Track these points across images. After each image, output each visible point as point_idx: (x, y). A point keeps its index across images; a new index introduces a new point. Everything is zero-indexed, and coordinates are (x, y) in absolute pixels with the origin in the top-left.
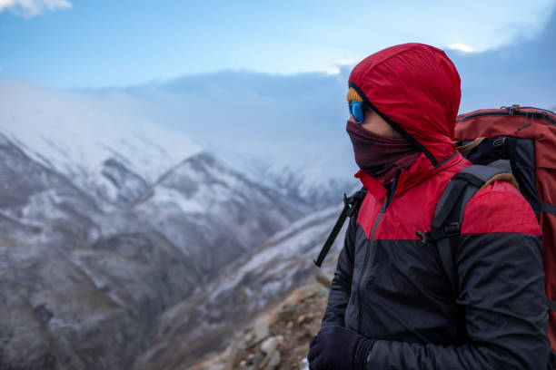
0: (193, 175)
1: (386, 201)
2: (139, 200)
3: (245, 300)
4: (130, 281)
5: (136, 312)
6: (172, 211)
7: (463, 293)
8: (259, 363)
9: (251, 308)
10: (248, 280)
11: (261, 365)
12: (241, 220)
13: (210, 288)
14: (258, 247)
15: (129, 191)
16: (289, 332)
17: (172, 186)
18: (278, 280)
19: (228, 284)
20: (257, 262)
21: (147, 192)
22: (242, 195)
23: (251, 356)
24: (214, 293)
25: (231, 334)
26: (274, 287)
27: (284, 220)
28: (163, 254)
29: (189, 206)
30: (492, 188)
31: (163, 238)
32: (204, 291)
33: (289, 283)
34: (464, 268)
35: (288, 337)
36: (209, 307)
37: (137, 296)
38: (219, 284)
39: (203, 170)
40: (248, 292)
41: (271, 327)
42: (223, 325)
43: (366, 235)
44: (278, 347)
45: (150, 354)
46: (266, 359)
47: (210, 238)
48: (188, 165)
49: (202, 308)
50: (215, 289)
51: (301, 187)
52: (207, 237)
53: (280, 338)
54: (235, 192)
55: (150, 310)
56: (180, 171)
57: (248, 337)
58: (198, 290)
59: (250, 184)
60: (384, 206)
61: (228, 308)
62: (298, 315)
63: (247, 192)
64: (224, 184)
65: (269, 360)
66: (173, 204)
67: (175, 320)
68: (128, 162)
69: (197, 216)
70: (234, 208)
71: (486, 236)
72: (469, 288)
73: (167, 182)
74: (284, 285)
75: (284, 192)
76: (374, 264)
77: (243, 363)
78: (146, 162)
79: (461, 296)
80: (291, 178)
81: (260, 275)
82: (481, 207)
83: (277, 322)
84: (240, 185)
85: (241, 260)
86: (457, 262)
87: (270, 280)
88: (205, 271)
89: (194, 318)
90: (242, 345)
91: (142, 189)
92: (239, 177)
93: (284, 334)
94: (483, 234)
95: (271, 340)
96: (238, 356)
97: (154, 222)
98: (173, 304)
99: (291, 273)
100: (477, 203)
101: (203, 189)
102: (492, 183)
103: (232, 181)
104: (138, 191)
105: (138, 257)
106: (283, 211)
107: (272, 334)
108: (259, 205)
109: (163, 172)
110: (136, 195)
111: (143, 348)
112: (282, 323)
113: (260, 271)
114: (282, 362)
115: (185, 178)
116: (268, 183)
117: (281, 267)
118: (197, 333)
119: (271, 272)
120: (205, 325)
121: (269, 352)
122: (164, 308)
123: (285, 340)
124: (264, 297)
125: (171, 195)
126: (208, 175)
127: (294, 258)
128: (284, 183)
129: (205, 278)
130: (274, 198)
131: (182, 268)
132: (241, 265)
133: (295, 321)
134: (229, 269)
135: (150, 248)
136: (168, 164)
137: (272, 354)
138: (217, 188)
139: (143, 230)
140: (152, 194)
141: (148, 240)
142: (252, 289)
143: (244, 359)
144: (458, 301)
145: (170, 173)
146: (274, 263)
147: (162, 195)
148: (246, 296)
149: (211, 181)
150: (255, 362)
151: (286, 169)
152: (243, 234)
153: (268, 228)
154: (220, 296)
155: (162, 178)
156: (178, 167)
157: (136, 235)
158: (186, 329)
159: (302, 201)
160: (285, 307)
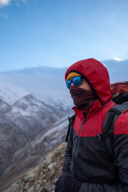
0: (26, 102)
1: (84, 120)
2: (6, 112)
3: (45, 147)
4: (3, 141)
5: (5, 153)
6: (18, 115)
7: (117, 160)
8: (47, 173)
9: (47, 149)
10: (45, 139)
11: (48, 174)
12: (43, 118)
13: (32, 143)
14: (49, 127)
15: (3, 108)
16: (58, 161)
17: (19, 106)
18: (56, 139)
19: (38, 141)
20: (49, 133)
21: (9, 108)
22: (43, 109)
23: (45, 170)
24: (33, 145)
25: (40, 159)
26: (55, 141)
27: (58, 118)
28: (15, 131)
29: (24, 113)
30: (125, 115)
31: (15, 125)
32: (30, 144)
33: (60, 140)
34: (116, 149)
35: (58, 163)
36: (32, 150)
37: (5, 147)
38: (35, 141)
39: (30, 100)
40: (46, 144)
41: (52, 159)
42: (36, 156)
43: (77, 134)
44: (54, 167)
45: (10, 168)
46: (50, 172)
47: (32, 125)
48: (24, 99)
49: (29, 150)
50: (34, 143)
51: (64, 106)
52: (31, 124)
53: (55, 163)
54: (41, 108)
55: (10, 152)
56: (21, 101)
57: (45, 162)
58: (28, 144)
59: (46, 105)
60: (83, 122)
61: (38, 150)
62: (62, 154)
63: (45, 108)
64: (37, 105)
65: (51, 172)
66: (18, 113)
67: (19, 155)
68: (3, 98)
69: (27, 117)
70: (41, 114)
71: (124, 135)
72: (119, 158)
73: (16, 105)
74: (58, 141)
75: (58, 108)
76: (80, 147)
77: (42, 173)
78: (9, 98)
79: (116, 161)
80: (60, 103)
81: (50, 137)
82: (121, 123)
83: (54, 157)
84: (43, 106)
85: (43, 132)
86: (113, 147)
87: (53, 139)
88: (30, 137)
89: (26, 154)
90: (42, 165)
91: (8, 108)
92: (42, 103)
93: (56, 162)
94: (123, 134)
95: (52, 164)
96: (40, 170)
97: (12, 119)
98: (18, 149)
99: (61, 136)
100: (120, 121)
101: (30, 107)
102: (125, 112)
103: (40, 104)
104: (6, 108)
105: (6, 132)
106: (58, 114)
107: (52, 162)
108: (50, 113)
109: (15, 101)
110: (5, 110)
111: (7, 166)
112: (56, 157)
113: (49, 136)
114: (56, 173)
115: (23, 104)
116: (52, 105)
117: (57, 134)
118: (27, 159)
119: (54, 136)
120: (30, 156)
121: (51, 169)
122: (15, 151)
123: (57, 164)
124: (51, 146)
125: (18, 110)
126: (31, 102)
127: (62, 131)
128: (58, 105)
129: (30, 139)
130: (55, 110)
131: (22, 136)
132: (43, 134)
133: (60, 156)
134: (39, 136)
135: (10, 129)
136: (17, 99)
137: (52, 170)
138: (34, 107)
139: (8, 122)
140: (11, 109)
141: (9, 126)
142: (47, 142)
143: (42, 171)
144: (115, 164)
145: (18, 101)
146: (55, 133)
147: (15, 110)
148: (45, 145)
149: (32, 105)
150: (46, 173)
151: (59, 100)
152: (44, 123)
153: (53, 121)
154: (36, 146)
155: (15, 104)
156: (20, 100)
157: (5, 124)
158: (23, 158)
159: (64, 111)
160: (58, 150)
